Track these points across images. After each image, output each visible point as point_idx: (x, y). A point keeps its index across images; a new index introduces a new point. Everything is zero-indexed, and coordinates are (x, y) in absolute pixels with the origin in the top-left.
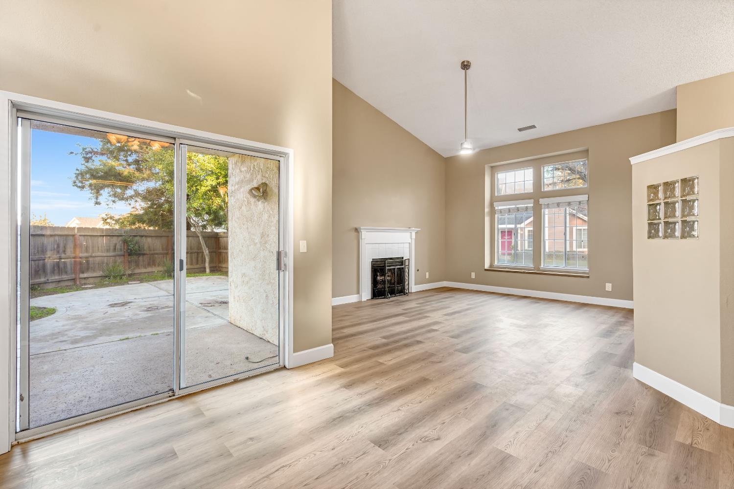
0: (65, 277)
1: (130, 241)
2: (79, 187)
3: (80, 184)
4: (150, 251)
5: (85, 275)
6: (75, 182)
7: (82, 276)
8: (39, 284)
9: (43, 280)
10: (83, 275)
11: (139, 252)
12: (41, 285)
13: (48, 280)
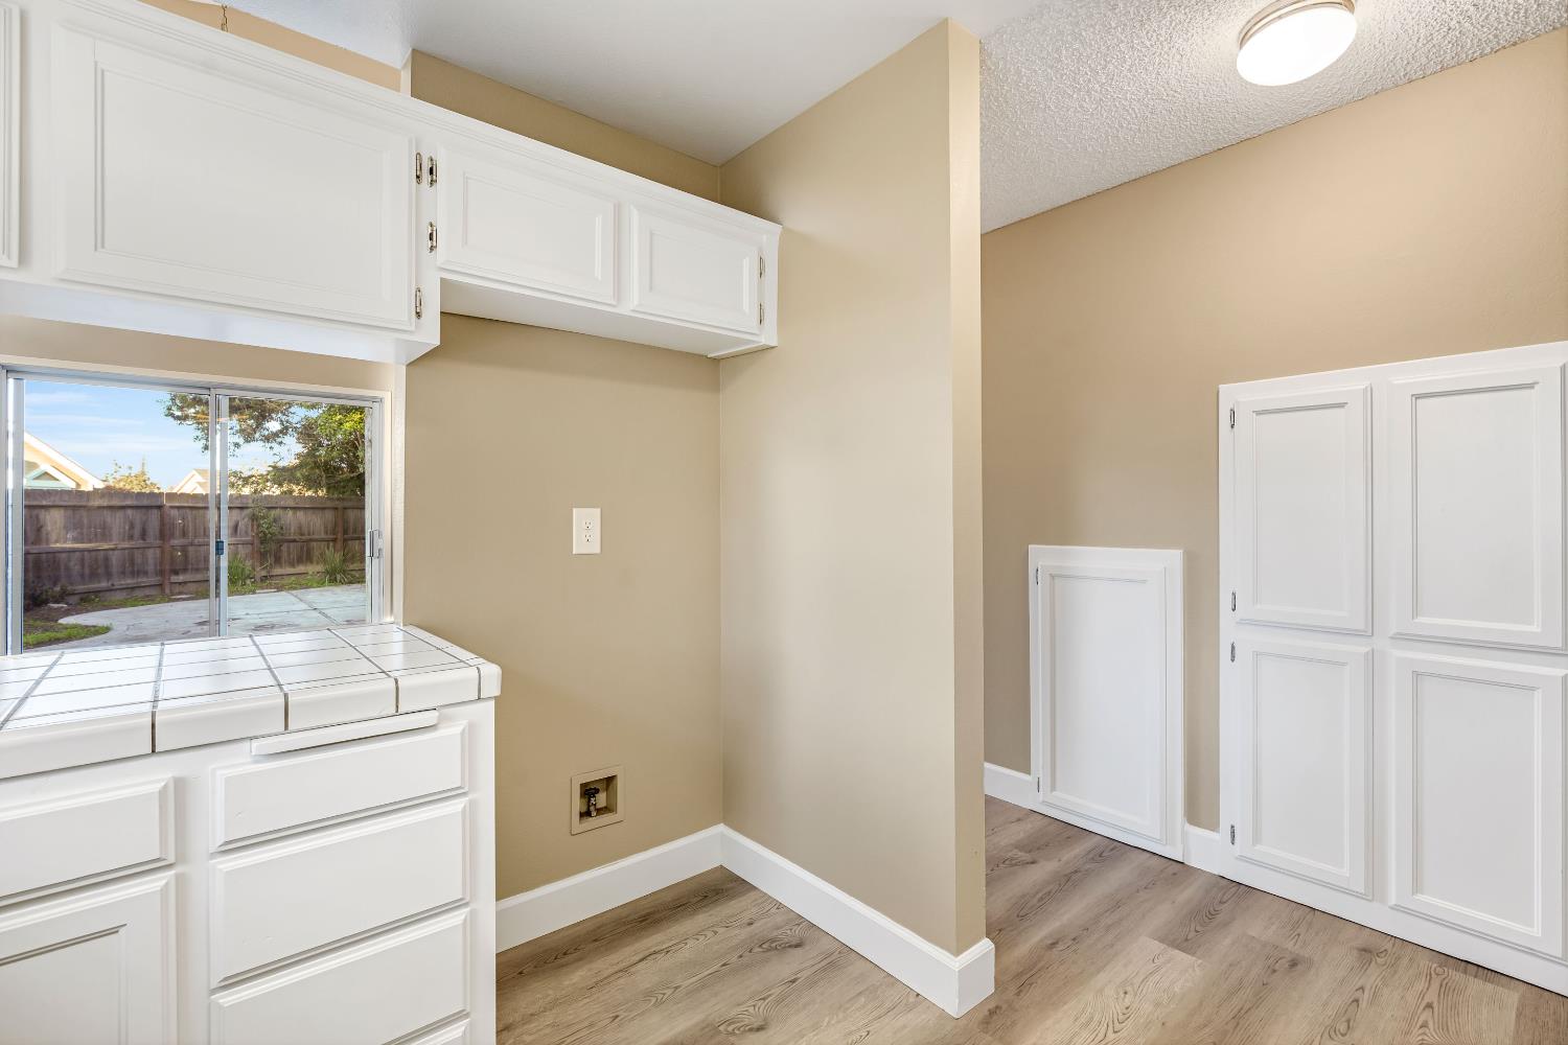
0: (143, 580)
1: (263, 518)
2: (178, 418)
3: (178, 413)
4: (302, 535)
5: (181, 578)
6: (169, 409)
7: (174, 579)
8: (97, 592)
9: (104, 584)
10: (176, 577)
11: (280, 537)
12: (101, 595)
13: (113, 585)
